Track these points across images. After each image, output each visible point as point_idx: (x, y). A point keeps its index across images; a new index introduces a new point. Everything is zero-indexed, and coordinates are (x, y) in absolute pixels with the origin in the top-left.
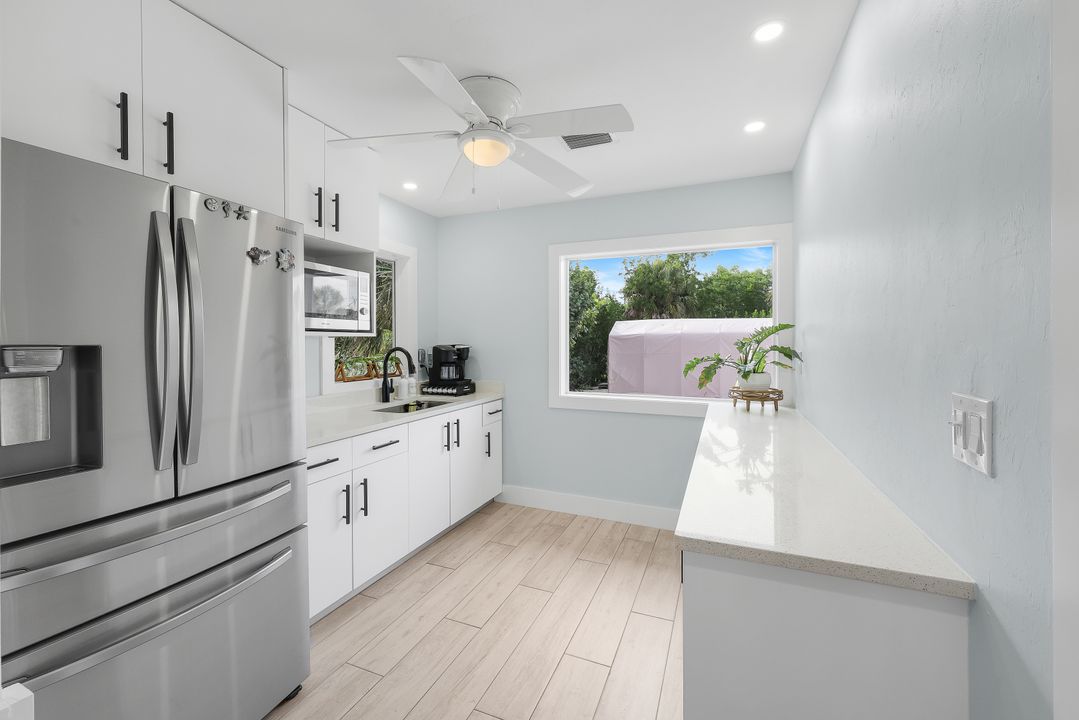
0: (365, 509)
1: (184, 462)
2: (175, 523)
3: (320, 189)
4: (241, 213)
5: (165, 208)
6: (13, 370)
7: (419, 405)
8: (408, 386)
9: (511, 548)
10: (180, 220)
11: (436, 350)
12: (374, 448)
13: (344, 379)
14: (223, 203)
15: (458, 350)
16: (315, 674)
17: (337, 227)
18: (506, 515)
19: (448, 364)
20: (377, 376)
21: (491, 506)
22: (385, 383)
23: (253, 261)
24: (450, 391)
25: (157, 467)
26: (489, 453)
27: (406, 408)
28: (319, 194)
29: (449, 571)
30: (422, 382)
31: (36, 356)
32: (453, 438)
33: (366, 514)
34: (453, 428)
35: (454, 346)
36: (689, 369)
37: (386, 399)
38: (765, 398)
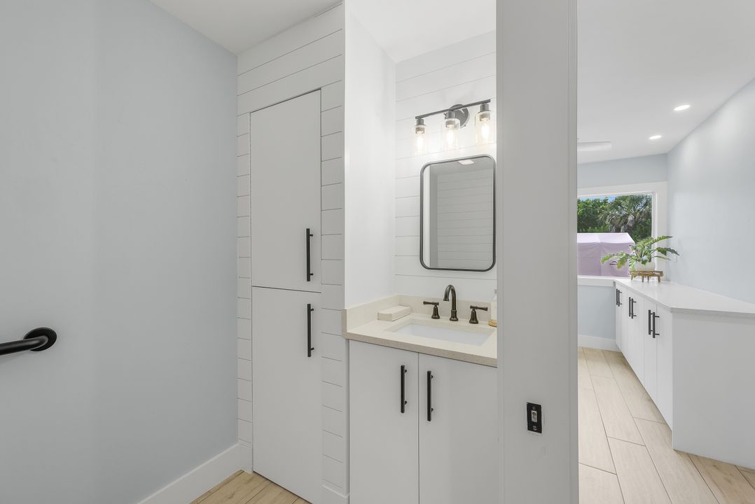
36: (606, 260)
38: (654, 275)
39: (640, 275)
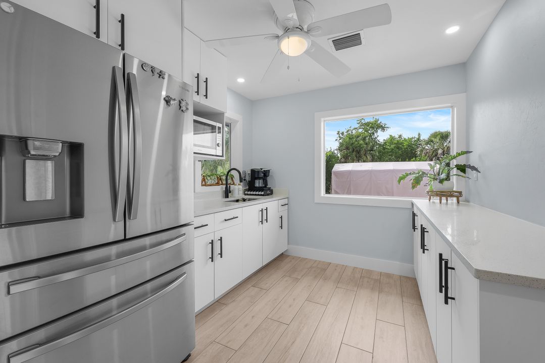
0: (221, 254)
1: (129, 218)
2: (120, 255)
3: (198, 74)
4: (161, 75)
5: (120, 65)
6: (33, 152)
7: (244, 200)
8: (238, 189)
9: (297, 280)
10: (128, 74)
11: (253, 171)
12: (226, 220)
13: (205, 185)
14: (152, 67)
15: (264, 171)
16: (198, 347)
17: (206, 96)
18: (291, 261)
19: (259, 178)
20: (222, 184)
21: (282, 257)
22: (226, 188)
23: (167, 104)
24: (260, 193)
25: (114, 220)
26: (282, 227)
27: (237, 201)
28: (198, 77)
29: (265, 291)
30: (245, 188)
31: (46, 145)
32: (265, 218)
33: (221, 257)
34: (265, 212)
35: (262, 169)
36: (402, 179)
37: (227, 196)
38: (452, 196)
39: (437, 195)
